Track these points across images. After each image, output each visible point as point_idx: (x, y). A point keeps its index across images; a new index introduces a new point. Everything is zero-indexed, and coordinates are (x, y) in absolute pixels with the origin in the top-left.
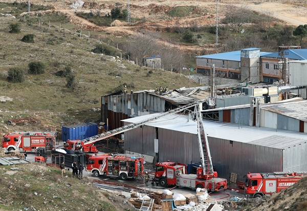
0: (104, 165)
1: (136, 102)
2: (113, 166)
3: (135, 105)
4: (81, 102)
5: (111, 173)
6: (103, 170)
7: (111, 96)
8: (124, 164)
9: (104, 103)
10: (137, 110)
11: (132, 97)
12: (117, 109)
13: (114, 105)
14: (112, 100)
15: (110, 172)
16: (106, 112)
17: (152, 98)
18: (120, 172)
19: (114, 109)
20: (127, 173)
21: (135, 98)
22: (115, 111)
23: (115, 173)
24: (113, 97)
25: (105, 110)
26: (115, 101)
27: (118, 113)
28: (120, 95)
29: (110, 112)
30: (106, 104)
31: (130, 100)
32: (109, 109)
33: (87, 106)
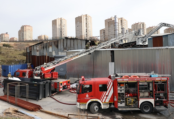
0: (110, 92)
1: (57, 46)
2: (127, 92)
3: (56, 48)
4: (7, 57)
5: (123, 105)
6: (107, 101)
7: (35, 46)
8: (146, 88)
9: (28, 51)
10: (58, 52)
11: (53, 44)
12: (40, 53)
13: (37, 51)
14: (35, 48)
15: (121, 103)
16: (30, 57)
17: (72, 41)
18: (141, 101)
19: (38, 54)
20: (152, 101)
21: (56, 43)
22: (38, 55)
23: (130, 103)
24: (36, 46)
25: (29, 56)
26: (38, 49)
27: (40, 57)
28: (42, 44)
29: (34, 57)
30: (31, 52)
31: (51, 45)
32: (33, 54)
33: (12, 59)
